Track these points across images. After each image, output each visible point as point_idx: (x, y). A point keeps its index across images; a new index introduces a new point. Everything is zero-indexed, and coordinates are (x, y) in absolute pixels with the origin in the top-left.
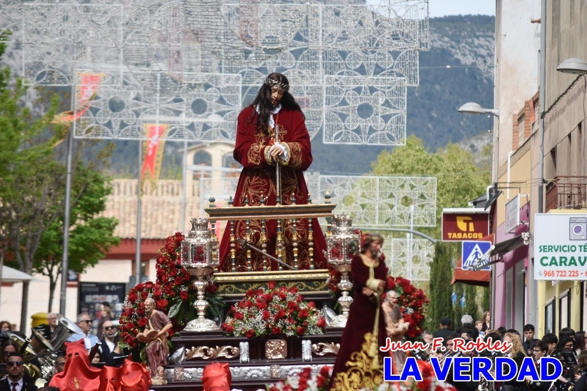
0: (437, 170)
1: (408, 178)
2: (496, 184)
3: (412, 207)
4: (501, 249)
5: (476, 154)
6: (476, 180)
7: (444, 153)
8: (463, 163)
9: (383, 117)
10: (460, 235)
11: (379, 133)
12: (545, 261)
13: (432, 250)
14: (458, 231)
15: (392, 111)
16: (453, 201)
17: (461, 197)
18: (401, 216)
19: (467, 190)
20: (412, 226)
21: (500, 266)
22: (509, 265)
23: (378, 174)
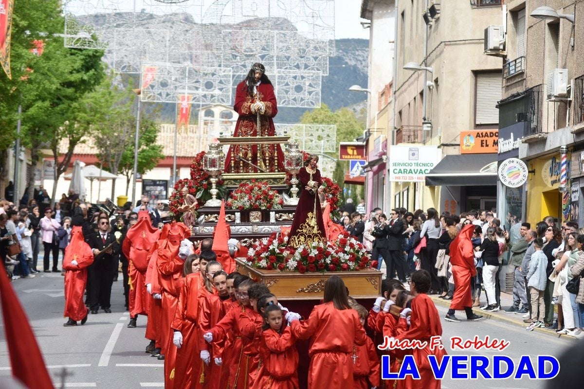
0: (336, 122)
1: (321, 125)
2: (369, 130)
3: (322, 141)
4: (372, 164)
5: (356, 113)
6: (357, 128)
7: (339, 112)
8: (350, 118)
9: (308, 92)
10: (349, 157)
11: (306, 101)
12: (396, 171)
13: (334, 165)
14: (348, 154)
15: (313, 89)
16: (344, 138)
17: (348, 136)
18: (317, 146)
19: (352, 133)
20: (322, 151)
21: (371, 174)
22: (375, 173)
23: (304, 123)
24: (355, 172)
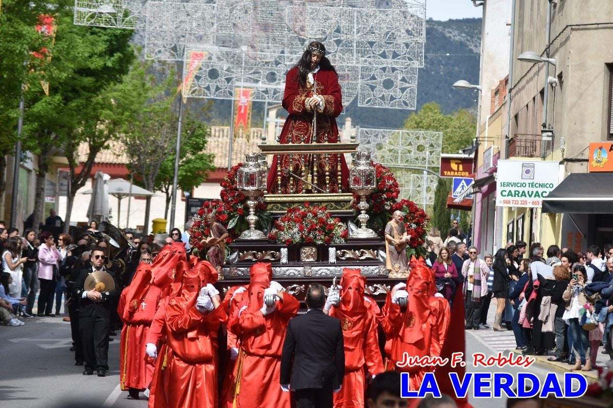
0: (446, 127)
1: (424, 132)
2: (477, 138)
4: (479, 184)
9: (400, 89)
10: (452, 173)
11: (398, 100)
12: (504, 193)
14: (451, 170)
15: (407, 85)
18: (417, 159)
20: (427, 166)
21: (479, 196)
22: (485, 195)
24: (459, 194)
